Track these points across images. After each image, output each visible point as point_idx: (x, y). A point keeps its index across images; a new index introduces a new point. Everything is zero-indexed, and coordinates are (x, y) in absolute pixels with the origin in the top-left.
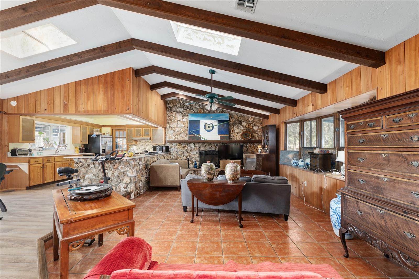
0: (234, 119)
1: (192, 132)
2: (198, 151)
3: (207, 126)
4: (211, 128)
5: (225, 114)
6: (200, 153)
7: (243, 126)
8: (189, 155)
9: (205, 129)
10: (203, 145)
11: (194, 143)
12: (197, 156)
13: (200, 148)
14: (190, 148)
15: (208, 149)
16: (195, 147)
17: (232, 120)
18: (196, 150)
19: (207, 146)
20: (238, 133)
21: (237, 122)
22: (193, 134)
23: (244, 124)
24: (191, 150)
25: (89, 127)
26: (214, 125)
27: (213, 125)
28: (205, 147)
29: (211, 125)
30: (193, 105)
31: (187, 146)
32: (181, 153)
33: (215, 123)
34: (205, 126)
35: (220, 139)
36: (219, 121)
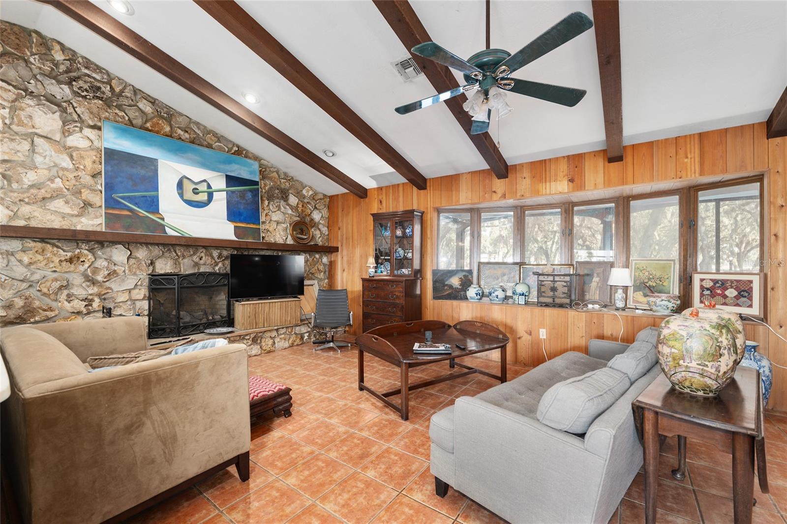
0: (269, 184)
1: (123, 198)
2: (143, 276)
3: (188, 187)
4: (203, 197)
5: (246, 159)
6: (157, 283)
7: (291, 206)
8: (99, 295)
9: (181, 195)
10: (167, 254)
11: (129, 242)
12: (141, 297)
13: (152, 263)
14: (105, 263)
15: (186, 267)
16: (132, 261)
17: (265, 185)
18: (135, 274)
19: (184, 257)
20: (278, 223)
21: (277, 191)
22: (130, 210)
23: (293, 200)
24: (112, 274)
26: (214, 187)
27: (209, 187)
28: (176, 262)
29: (203, 187)
30: (122, 91)
31: (90, 256)
32: (57, 285)
33: (219, 183)
34: (180, 185)
35: (236, 234)
36: (231, 180)
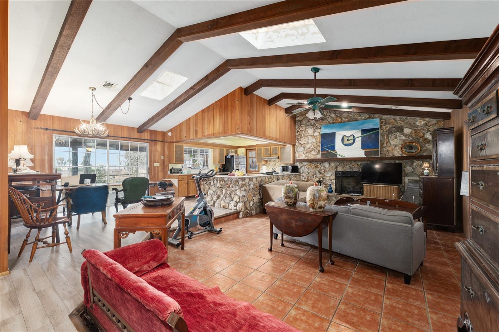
0: (389, 126)
1: (325, 148)
2: (334, 172)
3: (346, 139)
4: (351, 141)
5: (374, 119)
6: (337, 174)
7: (406, 134)
8: (322, 177)
9: (343, 142)
10: (341, 164)
11: (329, 161)
12: (333, 179)
13: (336, 168)
14: (323, 168)
15: (347, 169)
16: (330, 167)
17: (386, 128)
18: (331, 171)
19: (347, 165)
20: (396, 146)
21: (393, 129)
22: (327, 151)
23: (407, 131)
24: (325, 171)
25: (226, 149)
26: (356, 137)
27: (354, 137)
28: (343, 167)
29: (352, 137)
30: (327, 114)
31: (320, 166)
32: (313, 173)
33: (358, 134)
34: (343, 139)
35: (365, 155)
36: (364, 131)
